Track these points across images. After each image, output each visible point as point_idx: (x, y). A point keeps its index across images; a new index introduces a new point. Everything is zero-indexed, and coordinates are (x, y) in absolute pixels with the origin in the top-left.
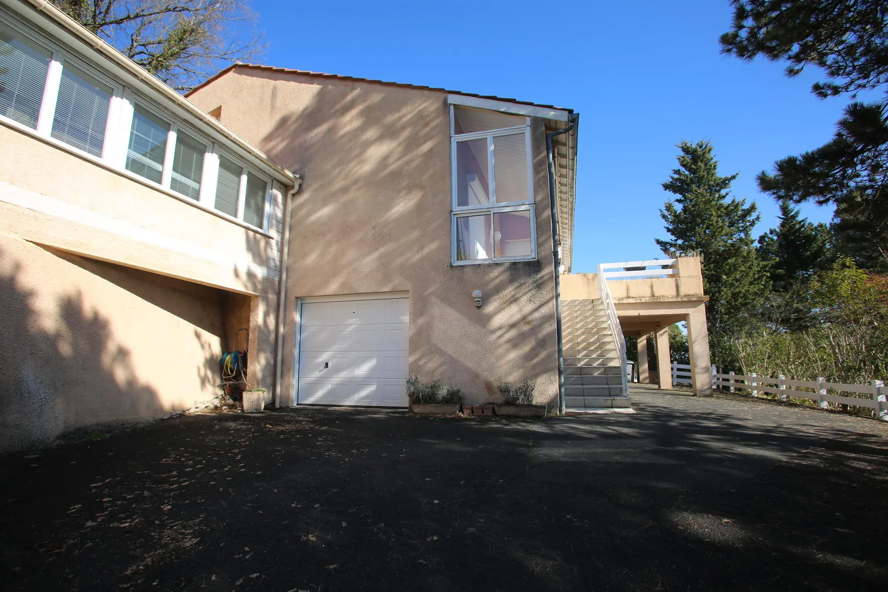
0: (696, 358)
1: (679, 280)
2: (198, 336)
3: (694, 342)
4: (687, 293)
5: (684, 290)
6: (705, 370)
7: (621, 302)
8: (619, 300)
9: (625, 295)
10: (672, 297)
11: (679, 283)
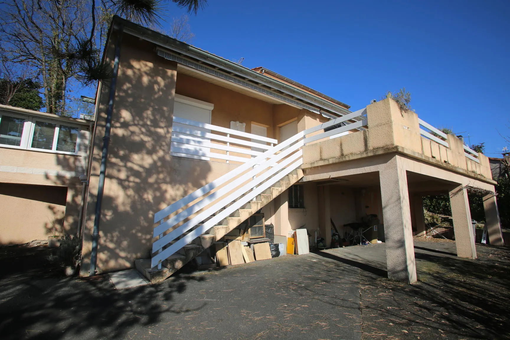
0: (388, 227)
1: (367, 132)
2: (50, 208)
3: (385, 207)
4: (376, 145)
5: (372, 144)
6: (398, 245)
7: (313, 166)
8: (311, 164)
9: (318, 158)
10: (361, 153)
11: (368, 136)
